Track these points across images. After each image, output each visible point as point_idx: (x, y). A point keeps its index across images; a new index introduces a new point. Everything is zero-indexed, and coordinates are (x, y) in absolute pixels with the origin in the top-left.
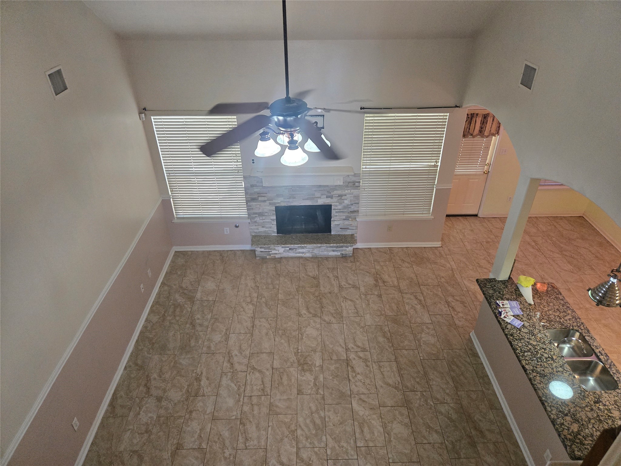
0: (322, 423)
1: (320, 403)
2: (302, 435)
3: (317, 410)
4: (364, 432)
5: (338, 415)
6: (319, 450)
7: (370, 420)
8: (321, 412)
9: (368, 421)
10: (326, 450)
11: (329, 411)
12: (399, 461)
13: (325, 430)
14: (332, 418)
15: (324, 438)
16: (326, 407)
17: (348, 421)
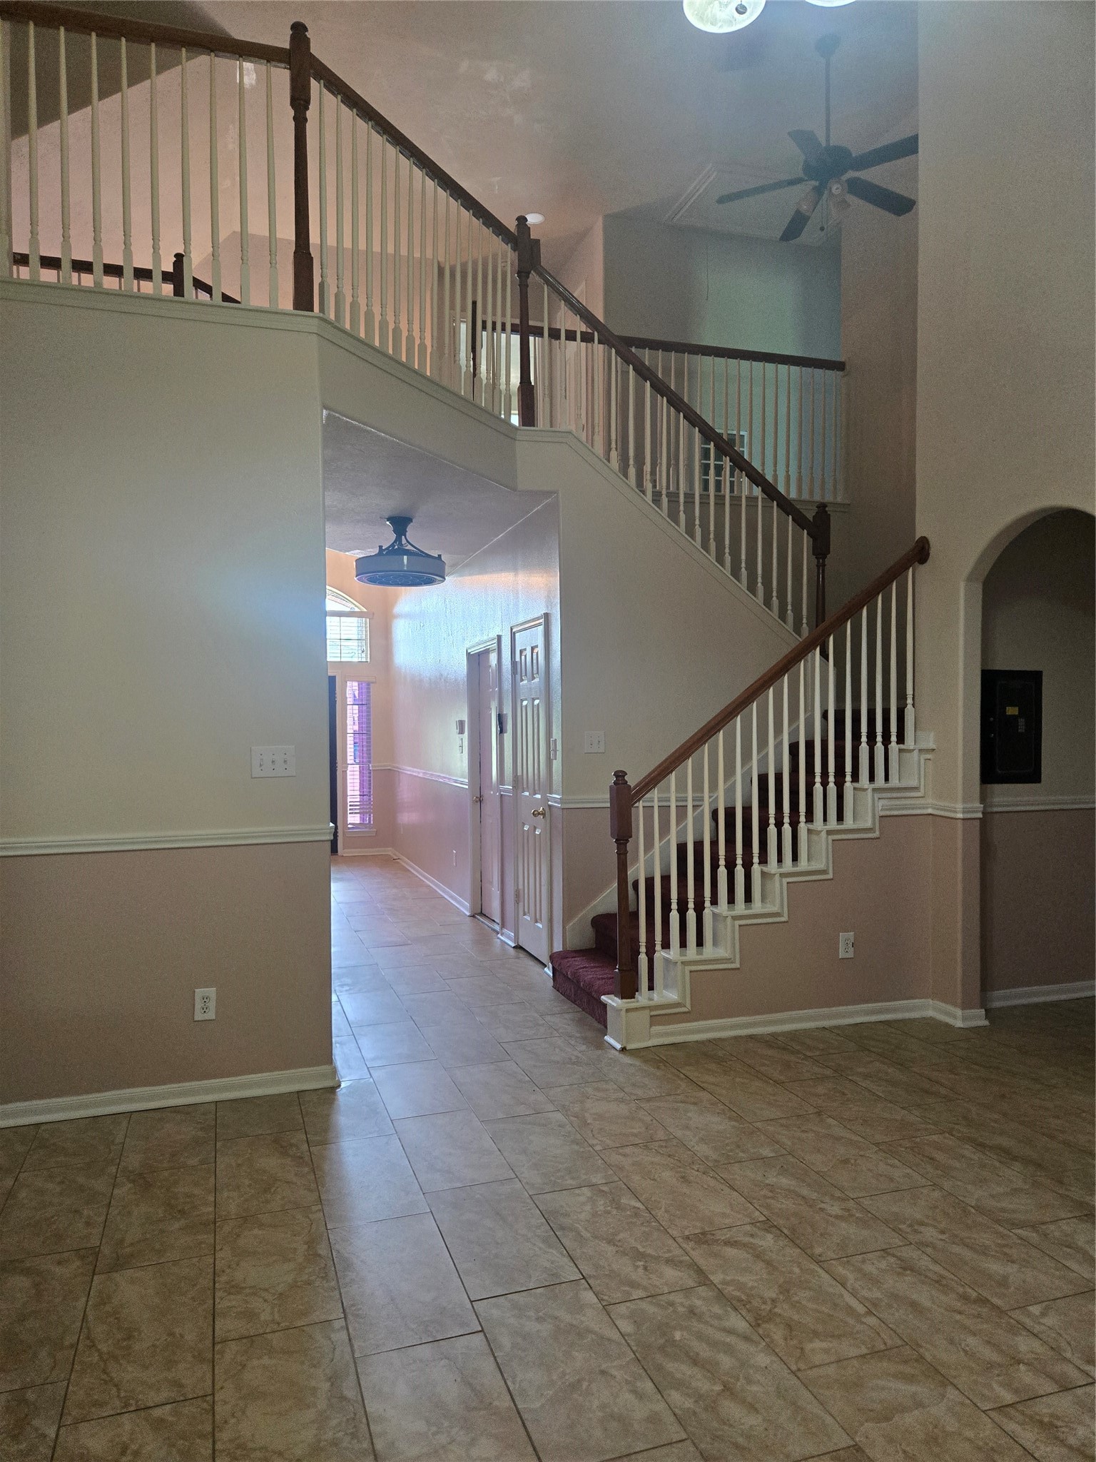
0: (660, 1368)
1: (715, 1438)
2: (719, 1318)
3: (712, 1407)
4: (459, 1380)
5: (600, 1414)
6: (629, 1293)
7: (434, 1429)
8: (689, 1404)
9: (446, 1424)
10: (600, 1300)
11: (653, 1419)
12: (305, 1328)
13: (634, 1348)
14: (629, 1397)
15: (626, 1327)
16: (676, 1432)
17: (543, 1401)
